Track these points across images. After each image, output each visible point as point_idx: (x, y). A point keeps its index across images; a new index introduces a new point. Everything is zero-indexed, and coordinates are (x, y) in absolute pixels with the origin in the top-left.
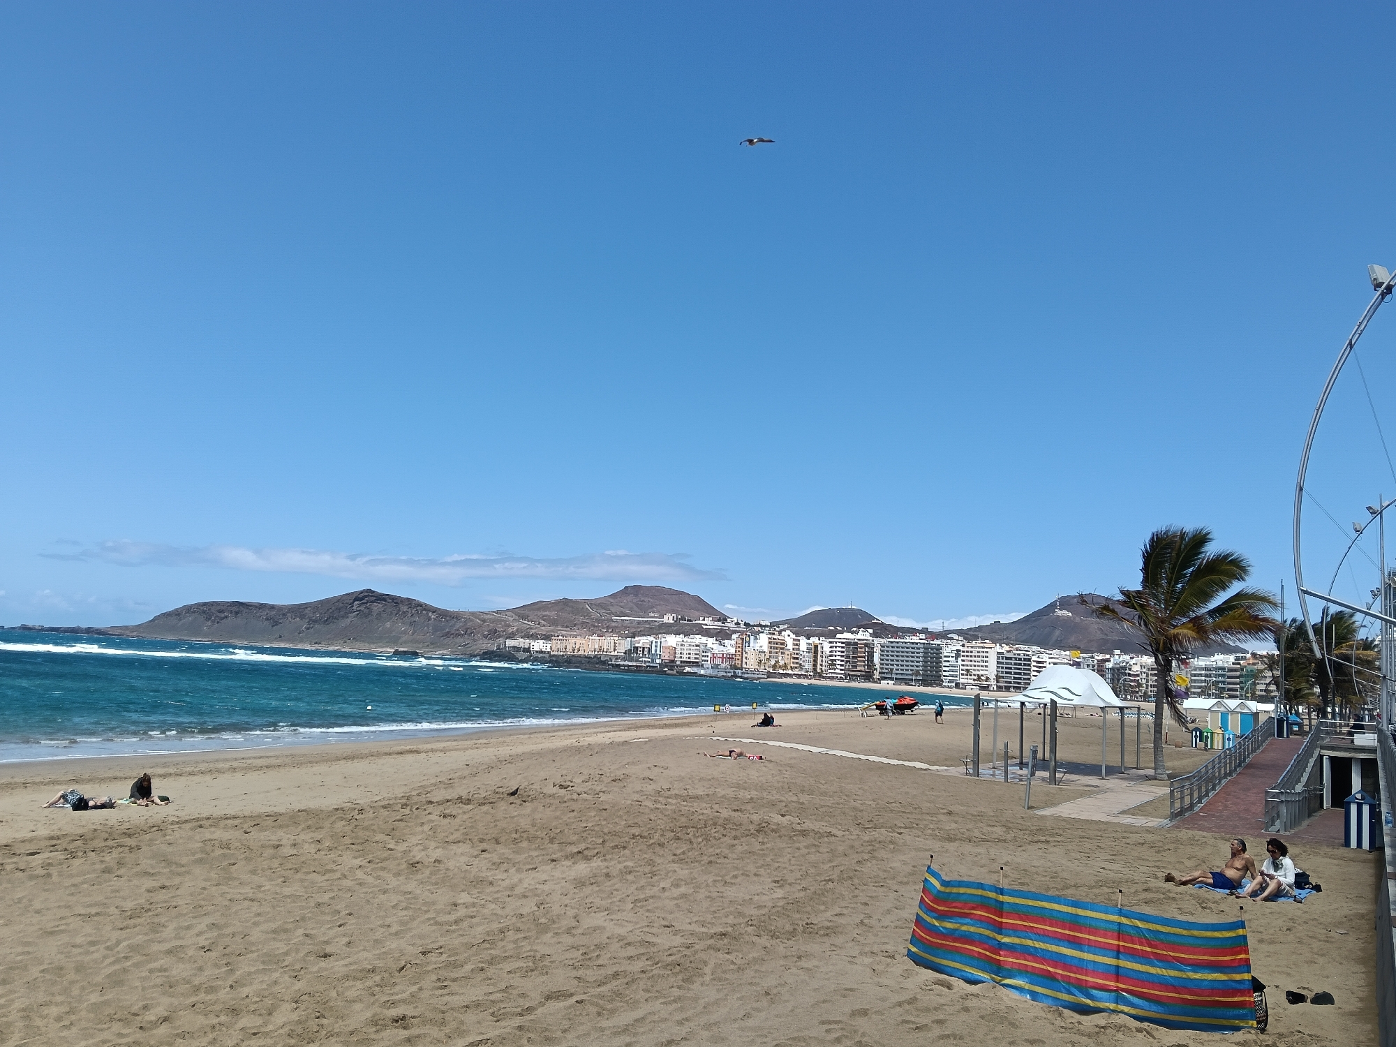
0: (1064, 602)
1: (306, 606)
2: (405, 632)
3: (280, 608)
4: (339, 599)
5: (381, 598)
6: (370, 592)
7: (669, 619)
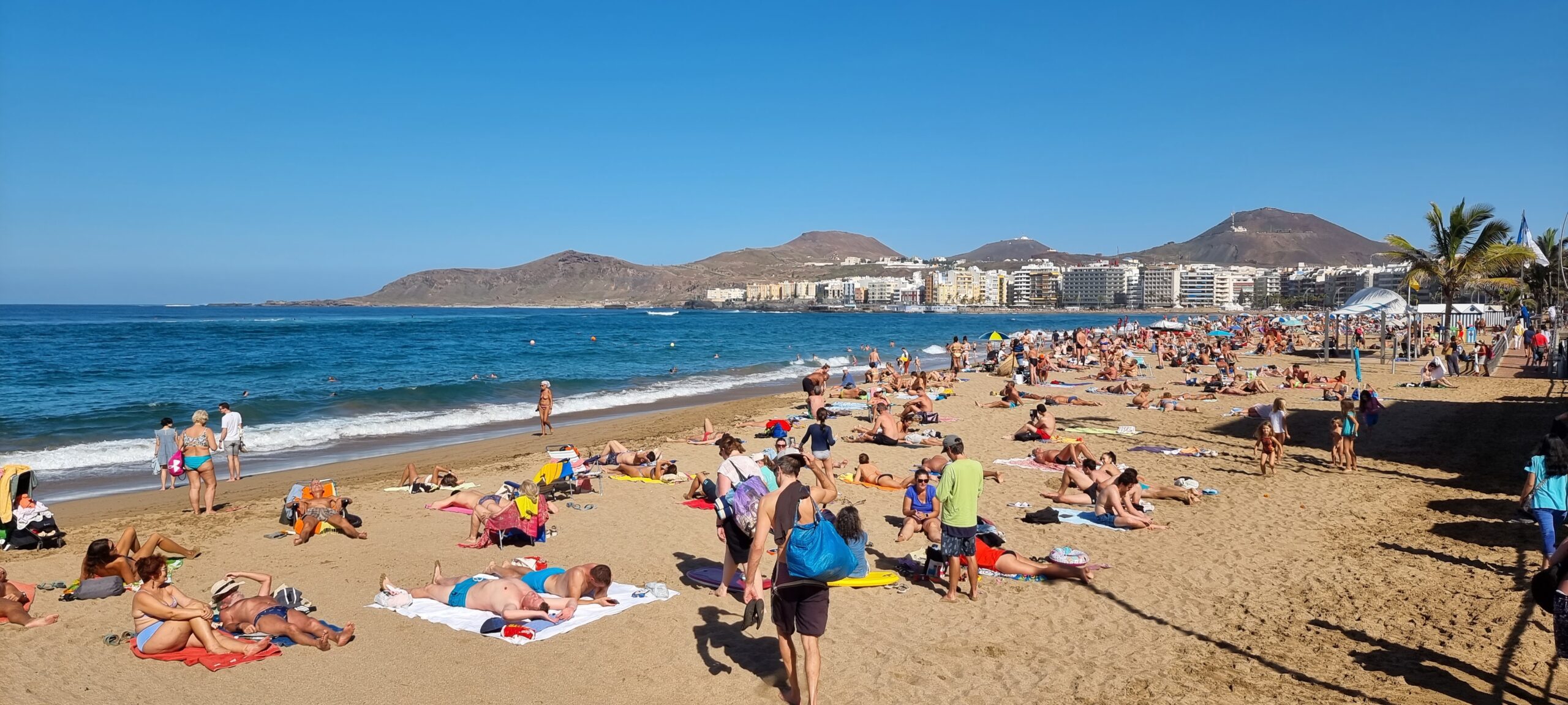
0: (1240, 219)
1: (517, 269)
2: (607, 288)
3: (494, 273)
4: (545, 261)
5: (581, 258)
6: (572, 254)
7: (851, 261)
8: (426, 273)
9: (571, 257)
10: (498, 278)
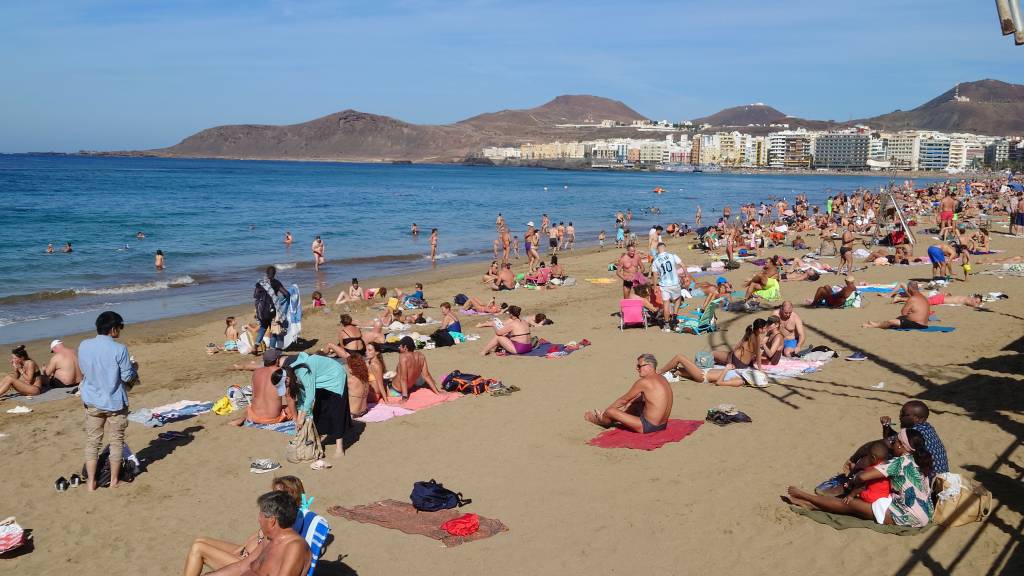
1: (302, 126)
2: (385, 145)
3: (281, 129)
4: (328, 119)
6: (351, 112)
7: (606, 124)
8: (221, 128)
9: (350, 117)
10: (285, 134)
